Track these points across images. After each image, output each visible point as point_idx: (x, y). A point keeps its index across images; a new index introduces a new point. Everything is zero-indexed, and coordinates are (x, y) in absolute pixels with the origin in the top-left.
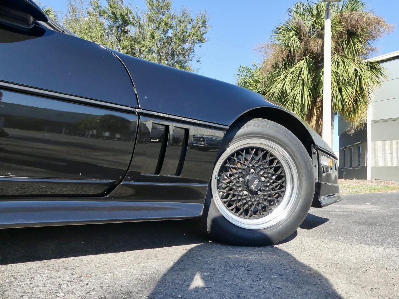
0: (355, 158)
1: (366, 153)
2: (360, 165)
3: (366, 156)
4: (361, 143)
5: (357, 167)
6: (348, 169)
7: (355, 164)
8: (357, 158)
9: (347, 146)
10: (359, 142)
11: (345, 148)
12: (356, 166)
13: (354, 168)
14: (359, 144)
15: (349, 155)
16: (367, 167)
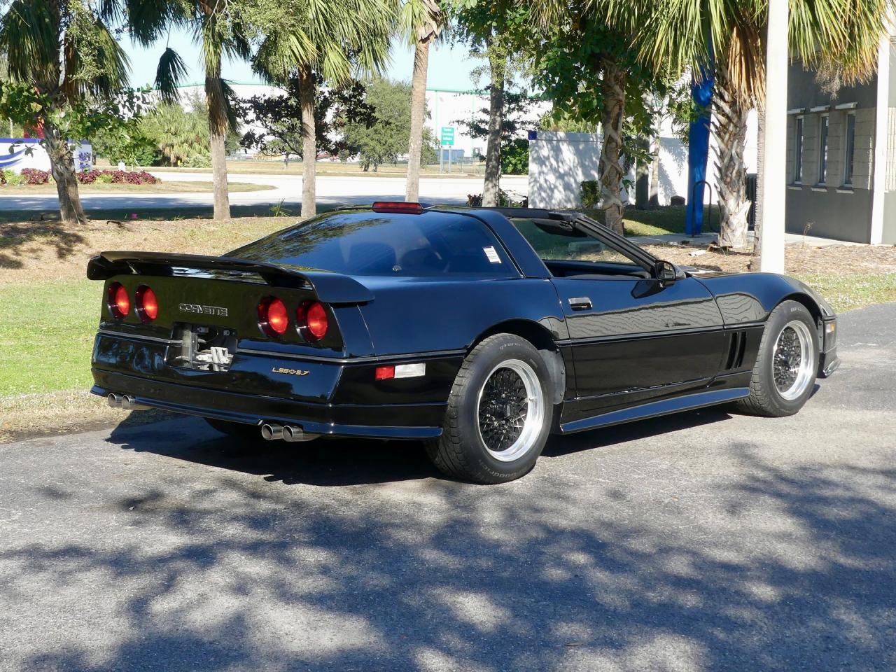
0: (834, 154)
1: (871, 146)
2: (848, 182)
3: (871, 156)
4: (857, 107)
5: (842, 188)
6: (815, 190)
7: (834, 177)
8: (842, 156)
9: (812, 110)
10: (851, 105)
11: (804, 113)
12: (838, 184)
13: (831, 190)
14: (851, 109)
15: (817, 142)
16: (872, 191)
